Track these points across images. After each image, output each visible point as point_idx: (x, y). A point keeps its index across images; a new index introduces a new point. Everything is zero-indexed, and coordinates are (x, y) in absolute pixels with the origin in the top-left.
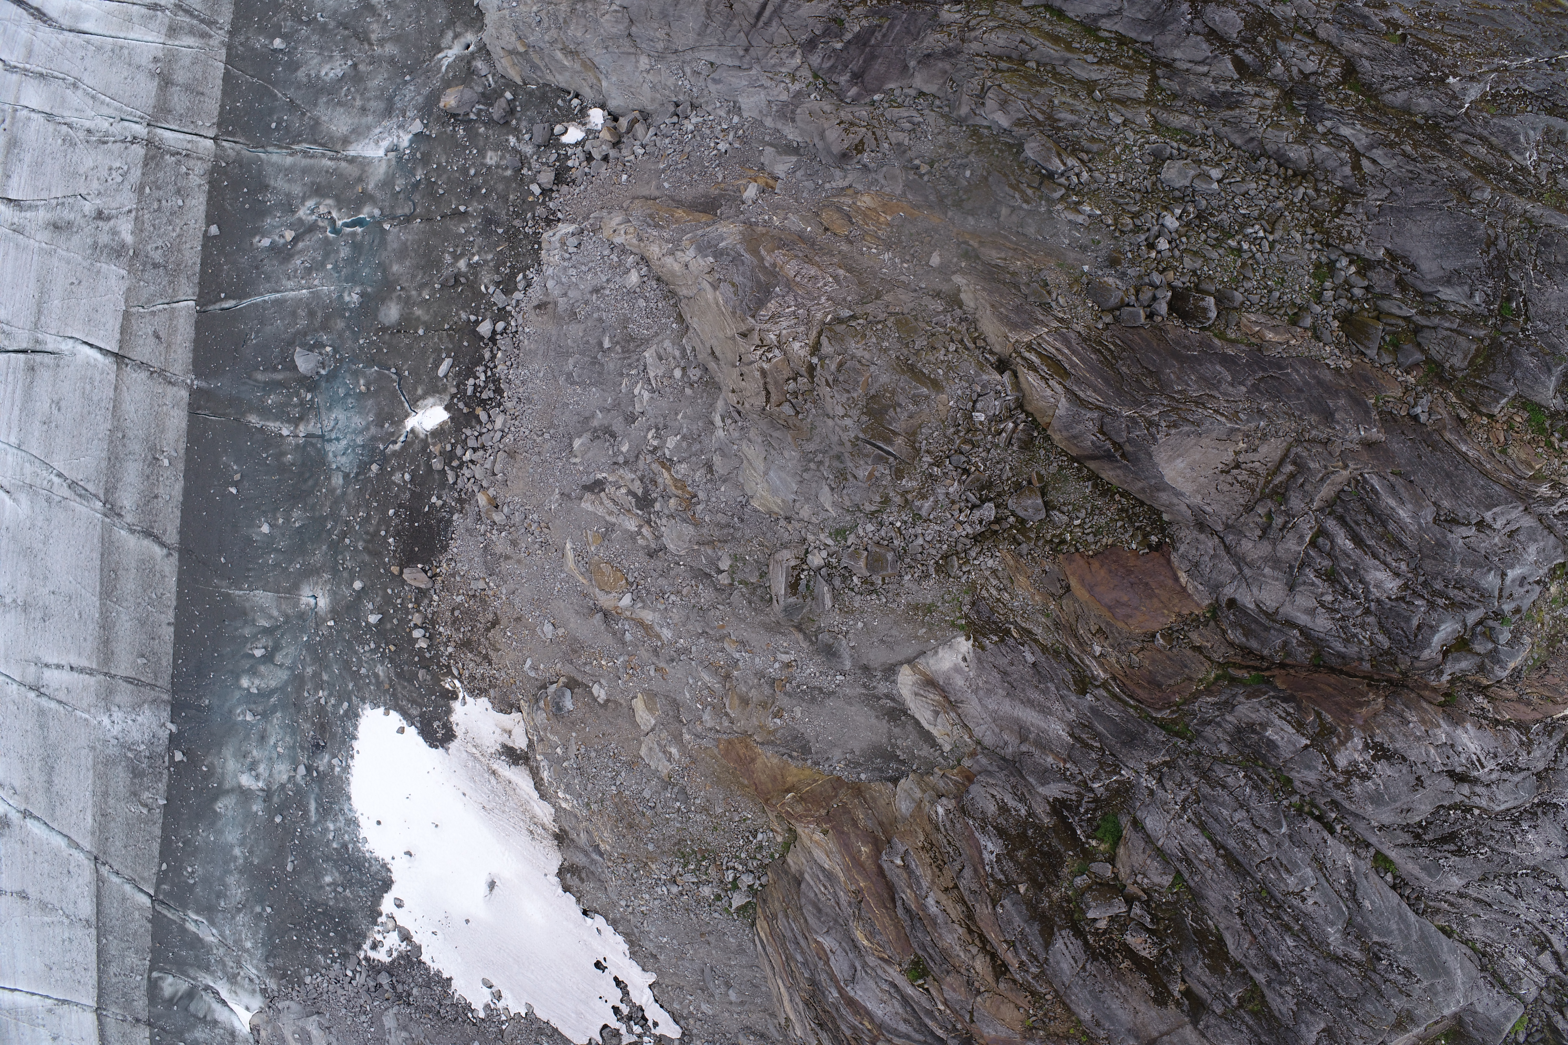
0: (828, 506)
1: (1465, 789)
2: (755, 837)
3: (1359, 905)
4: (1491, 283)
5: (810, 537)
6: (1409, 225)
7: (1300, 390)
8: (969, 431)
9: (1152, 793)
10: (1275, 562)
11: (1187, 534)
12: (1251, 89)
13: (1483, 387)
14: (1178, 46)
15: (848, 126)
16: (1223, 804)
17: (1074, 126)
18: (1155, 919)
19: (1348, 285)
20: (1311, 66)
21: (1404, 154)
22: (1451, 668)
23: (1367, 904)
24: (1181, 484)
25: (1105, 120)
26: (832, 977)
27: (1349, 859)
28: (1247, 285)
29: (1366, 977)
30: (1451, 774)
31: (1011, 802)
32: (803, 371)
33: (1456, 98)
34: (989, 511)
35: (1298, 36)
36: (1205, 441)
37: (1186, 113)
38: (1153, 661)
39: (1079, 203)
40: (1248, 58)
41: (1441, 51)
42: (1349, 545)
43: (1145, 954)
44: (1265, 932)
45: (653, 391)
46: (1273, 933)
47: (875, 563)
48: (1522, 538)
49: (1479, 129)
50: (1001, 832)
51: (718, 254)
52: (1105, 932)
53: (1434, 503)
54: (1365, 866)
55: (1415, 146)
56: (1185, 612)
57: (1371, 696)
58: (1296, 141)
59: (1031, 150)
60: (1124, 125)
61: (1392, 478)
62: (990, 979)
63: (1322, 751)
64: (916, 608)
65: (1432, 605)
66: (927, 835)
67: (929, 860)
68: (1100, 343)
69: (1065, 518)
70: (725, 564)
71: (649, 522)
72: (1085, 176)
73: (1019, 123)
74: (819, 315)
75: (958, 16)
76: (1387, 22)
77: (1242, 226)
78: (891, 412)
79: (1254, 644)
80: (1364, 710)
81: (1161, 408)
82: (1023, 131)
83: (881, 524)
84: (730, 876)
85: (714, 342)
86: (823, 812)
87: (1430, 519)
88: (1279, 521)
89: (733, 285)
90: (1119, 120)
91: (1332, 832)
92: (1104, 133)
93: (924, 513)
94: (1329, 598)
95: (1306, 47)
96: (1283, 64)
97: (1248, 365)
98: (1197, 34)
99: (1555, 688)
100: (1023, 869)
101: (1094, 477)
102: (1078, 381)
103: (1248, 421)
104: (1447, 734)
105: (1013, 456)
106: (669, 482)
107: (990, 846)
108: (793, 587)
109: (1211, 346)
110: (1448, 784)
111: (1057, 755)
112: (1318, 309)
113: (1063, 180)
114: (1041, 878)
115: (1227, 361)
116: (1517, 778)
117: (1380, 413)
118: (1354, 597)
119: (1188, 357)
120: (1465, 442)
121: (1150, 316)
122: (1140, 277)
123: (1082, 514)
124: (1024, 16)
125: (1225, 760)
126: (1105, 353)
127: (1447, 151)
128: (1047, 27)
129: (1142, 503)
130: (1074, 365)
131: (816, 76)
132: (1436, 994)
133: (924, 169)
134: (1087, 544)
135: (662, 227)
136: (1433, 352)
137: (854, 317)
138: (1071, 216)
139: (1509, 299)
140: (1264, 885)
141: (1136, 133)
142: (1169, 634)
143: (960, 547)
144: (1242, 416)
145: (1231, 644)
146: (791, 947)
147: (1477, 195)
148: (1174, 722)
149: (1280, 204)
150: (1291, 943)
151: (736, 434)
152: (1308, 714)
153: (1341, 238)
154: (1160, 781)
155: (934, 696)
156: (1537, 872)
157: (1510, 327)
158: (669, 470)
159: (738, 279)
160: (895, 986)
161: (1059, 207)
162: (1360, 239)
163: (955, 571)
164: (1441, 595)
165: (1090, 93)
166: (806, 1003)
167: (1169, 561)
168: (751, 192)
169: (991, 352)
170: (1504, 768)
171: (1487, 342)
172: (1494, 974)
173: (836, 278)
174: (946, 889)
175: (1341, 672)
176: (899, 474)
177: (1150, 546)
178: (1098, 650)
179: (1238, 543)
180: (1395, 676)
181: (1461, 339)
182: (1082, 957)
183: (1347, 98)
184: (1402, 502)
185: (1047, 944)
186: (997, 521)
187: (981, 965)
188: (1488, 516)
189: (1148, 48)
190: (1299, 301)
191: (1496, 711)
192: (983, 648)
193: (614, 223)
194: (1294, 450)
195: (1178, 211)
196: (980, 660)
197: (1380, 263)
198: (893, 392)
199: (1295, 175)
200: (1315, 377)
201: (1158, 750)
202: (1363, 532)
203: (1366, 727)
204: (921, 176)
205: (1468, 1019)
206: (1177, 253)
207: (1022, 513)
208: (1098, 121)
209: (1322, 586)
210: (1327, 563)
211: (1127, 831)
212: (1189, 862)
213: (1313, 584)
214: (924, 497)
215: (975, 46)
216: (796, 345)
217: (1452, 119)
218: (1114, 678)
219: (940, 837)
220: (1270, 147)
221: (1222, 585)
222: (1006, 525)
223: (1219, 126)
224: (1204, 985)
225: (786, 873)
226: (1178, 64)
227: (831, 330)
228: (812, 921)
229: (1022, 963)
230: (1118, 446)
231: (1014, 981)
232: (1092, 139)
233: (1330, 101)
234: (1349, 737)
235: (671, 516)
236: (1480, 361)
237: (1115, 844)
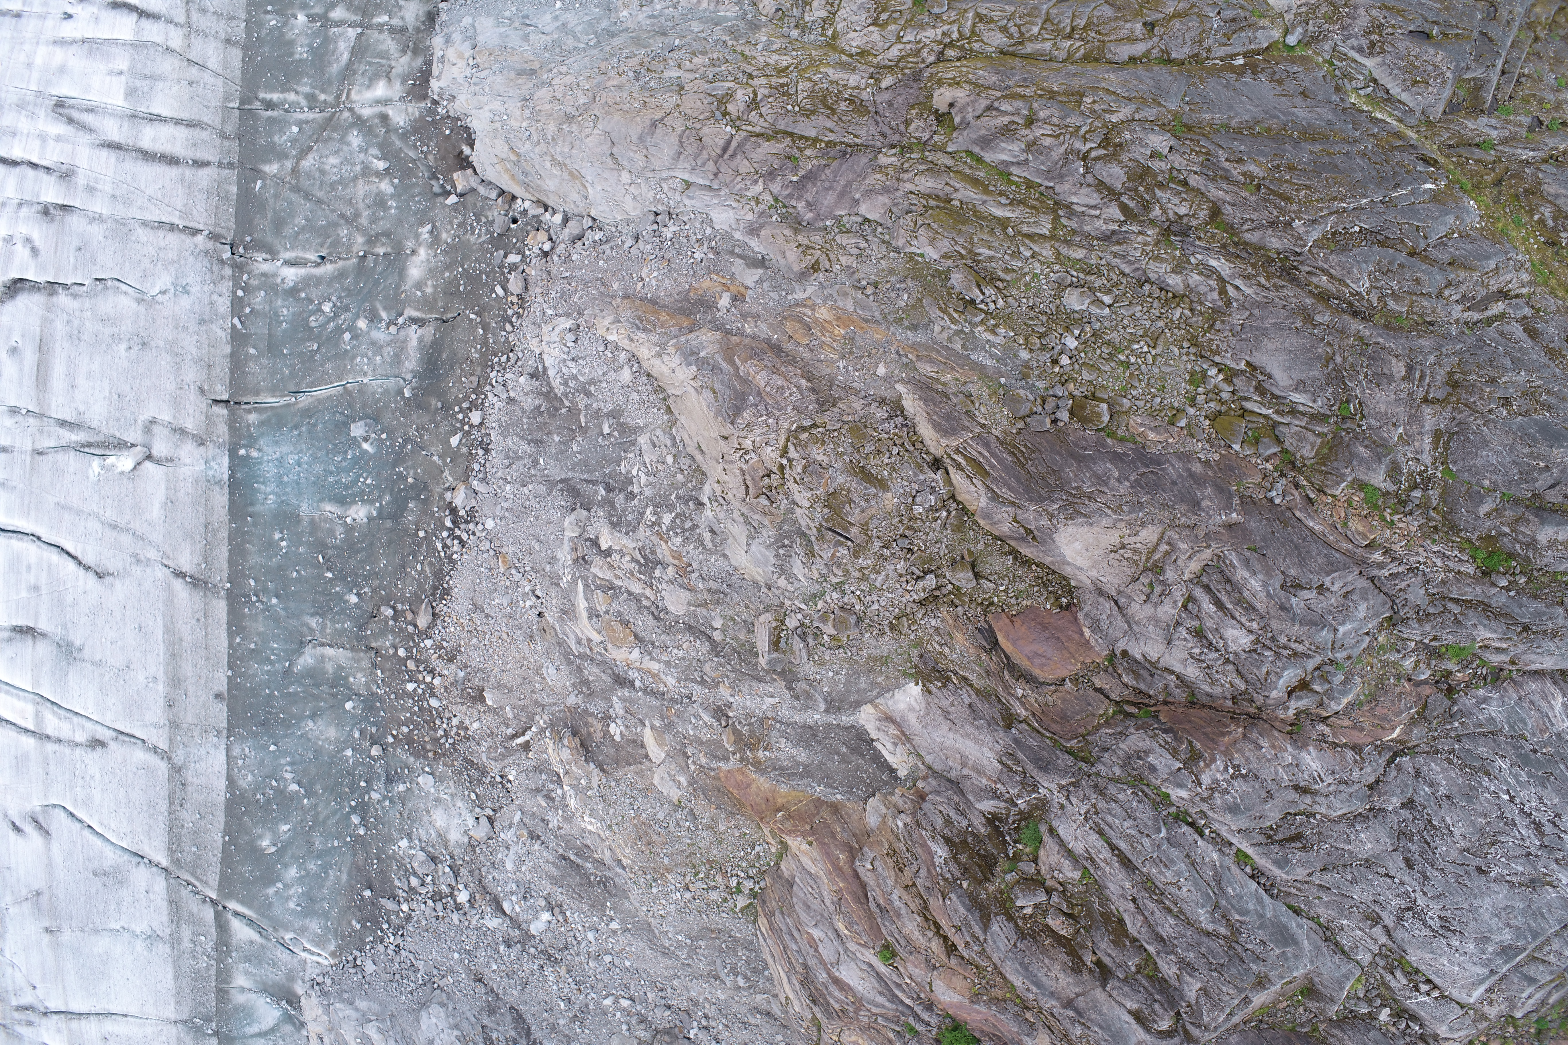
0: (800, 577)
1: (1308, 799)
2: (753, 849)
3: (1224, 892)
4: (1330, 390)
5: (787, 603)
6: (1265, 341)
7: (1174, 483)
8: (911, 519)
9: (1062, 807)
10: (1156, 621)
11: (1090, 598)
12: (1136, 228)
13: (1327, 473)
14: (1075, 194)
15: (806, 249)
16: (1115, 816)
17: (990, 259)
18: (1071, 905)
19: (1217, 391)
20: (1182, 211)
21: (1259, 285)
22: (1294, 705)
23: (1230, 890)
24: (1080, 562)
25: (1016, 254)
26: (822, 962)
27: (1215, 856)
28: (1134, 393)
29: (1230, 947)
30: (1296, 788)
31: (955, 817)
32: (775, 470)
33: (1301, 239)
34: (931, 581)
35: (1171, 185)
36: (1096, 529)
37: (1083, 247)
38: (1064, 700)
39: (997, 326)
40: (1132, 204)
41: (1288, 199)
42: (1213, 608)
43: (1062, 933)
44: (1152, 913)
45: (648, 474)
46: (1158, 914)
47: (840, 624)
48: (1355, 598)
49: (1320, 264)
50: (948, 841)
51: (701, 364)
52: (1031, 916)
53: (1283, 572)
54: (1229, 862)
55: (1268, 278)
56: (1088, 661)
57: (1233, 727)
58: (1173, 271)
59: (957, 279)
60: (1033, 257)
61: (1247, 553)
62: (943, 957)
63: (1191, 772)
64: (875, 660)
65: (1277, 655)
66: (890, 845)
67: (892, 864)
68: (1015, 446)
69: (992, 586)
70: (718, 623)
71: (651, 586)
72: (1001, 303)
73: (946, 256)
74: (786, 425)
75: (894, 159)
76: (1244, 174)
77: (1131, 342)
78: (847, 507)
79: (1143, 687)
80: (1226, 739)
81: (1061, 503)
82: (949, 263)
83: (844, 593)
84: (734, 882)
85: (701, 440)
86: (808, 827)
87: (1278, 586)
88: (1158, 589)
89: (714, 391)
90: (1028, 254)
91: (1201, 834)
92: (1016, 264)
93: (878, 584)
94: (1197, 651)
95: (1179, 193)
96: (1161, 208)
97: (1133, 462)
98: (1089, 185)
99: (1384, 718)
100: (965, 870)
101: (1015, 553)
102: (995, 480)
103: (1130, 512)
104: (1293, 756)
105: (948, 537)
106: (667, 553)
107: (940, 852)
108: (775, 644)
109: (1104, 446)
110: (1293, 795)
111: (989, 778)
112: (1191, 411)
113: (982, 306)
114: (979, 875)
115: (1116, 458)
116: (1350, 790)
117: (1241, 498)
118: (1217, 650)
119: (1084, 457)
120: (1312, 518)
121: (1055, 421)
122: (1047, 389)
123: (1006, 582)
124: (949, 162)
125: (1117, 780)
126: (1019, 455)
127: (1294, 280)
128: (968, 171)
129: (1054, 572)
130: (992, 466)
131: (776, 200)
132: (1287, 959)
133: (870, 290)
134: (1010, 606)
135: (649, 331)
136: (1287, 444)
137: (815, 426)
138: (990, 337)
139: (1348, 402)
140: (1149, 878)
141: (1042, 264)
142: (1075, 680)
143: (908, 610)
144: (1125, 508)
145: (1126, 686)
146: (787, 938)
147: (1318, 318)
148: (1081, 749)
149: (1161, 324)
150: (1172, 921)
151: (722, 516)
152: (1182, 743)
153: (1211, 351)
154: (1068, 798)
155: (893, 730)
156: (1368, 864)
157: (1348, 425)
158: (666, 542)
159: (717, 386)
160: (870, 965)
161: (980, 328)
162: (1226, 351)
163: (905, 630)
164: (1285, 648)
165: (1004, 229)
166: (801, 983)
167: (1076, 619)
168: (724, 302)
169: (927, 453)
170: (1341, 782)
171: (1330, 437)
172: (1336, 944)
173: (799, 387)
174: (907, 887)
175: (1210, 707)
176: (856, 555)
177: (1061, 607)
178: (1020, 692)
179: (1129, 605)
180: (1252, 710)
181: (1309, 434)
182: (1014, 937)
183: (1214, 235)
184: (1254, 573)
185: (986, 928)
186: (938, 588)
187: (936, 946)
188: (1327, 581)
189: (1051, 192)
190: (1176, 405)
191: (1335, 735)
192: (930, 692)
193: (606, 322)
194: (1168, 533)
195: (1077, 332)
196: (928, 703)
197: (1243, 372)
198: (848, 491)
199: (1174, 297)
200: (1189, 470)
201: (1067, 773)
202: (1224, 598)
203: (1226, 753)
204: (867, 296)
205: (1317, 979)
206: (1077, 366)
207: (957, 583)
208: (1011, 255)
209: (1192, 642)
210: (1196, 623)
211: (1046, 838)
212: (1093, 861)
213: (1185, 640)
214: (878, 572)
215: (909, 186)
216: (769, 449)
217: (1299, 254)
218: (1034, 715)
219: (901, 845)
220: (1153, 276)
221: (1116, 640)
222: (945, 591)
223: (1110, 258)
224: (1110, 956)
225: (780, 877)
226: (1075, 207)
227: (796, 438)
228: (804, 916)
229: (967, 943)
230: (1029, 532)
231: (962, 957)
232: (1007, 271)
233: (1199, 238)
234: (1213, 760)
235: (670, 582)
236: (1325, 451)
237: (1037, 848)
